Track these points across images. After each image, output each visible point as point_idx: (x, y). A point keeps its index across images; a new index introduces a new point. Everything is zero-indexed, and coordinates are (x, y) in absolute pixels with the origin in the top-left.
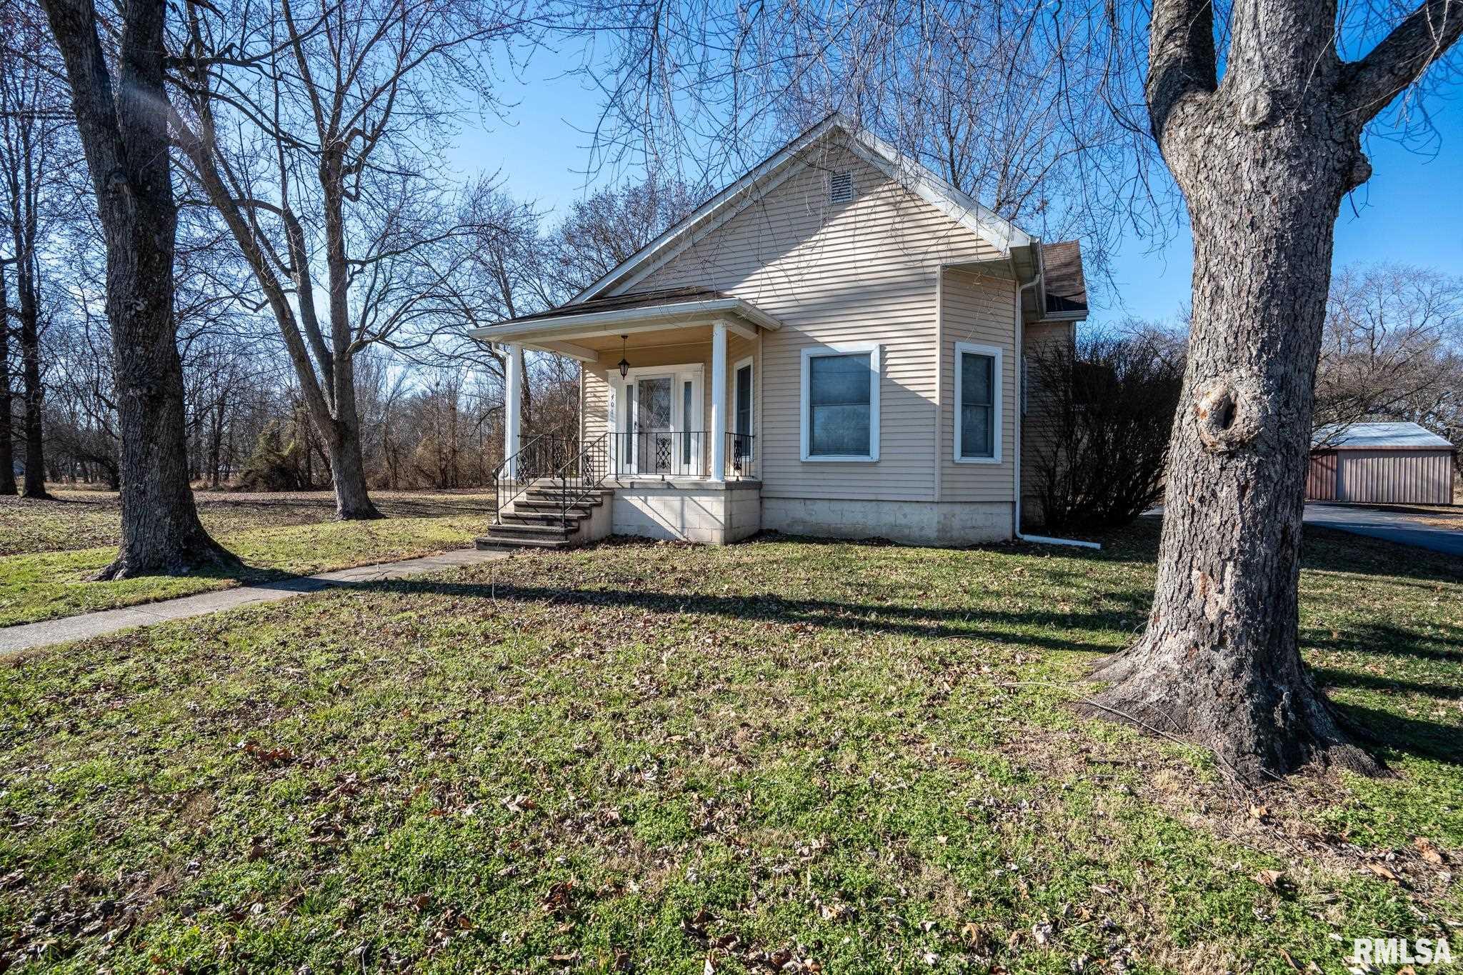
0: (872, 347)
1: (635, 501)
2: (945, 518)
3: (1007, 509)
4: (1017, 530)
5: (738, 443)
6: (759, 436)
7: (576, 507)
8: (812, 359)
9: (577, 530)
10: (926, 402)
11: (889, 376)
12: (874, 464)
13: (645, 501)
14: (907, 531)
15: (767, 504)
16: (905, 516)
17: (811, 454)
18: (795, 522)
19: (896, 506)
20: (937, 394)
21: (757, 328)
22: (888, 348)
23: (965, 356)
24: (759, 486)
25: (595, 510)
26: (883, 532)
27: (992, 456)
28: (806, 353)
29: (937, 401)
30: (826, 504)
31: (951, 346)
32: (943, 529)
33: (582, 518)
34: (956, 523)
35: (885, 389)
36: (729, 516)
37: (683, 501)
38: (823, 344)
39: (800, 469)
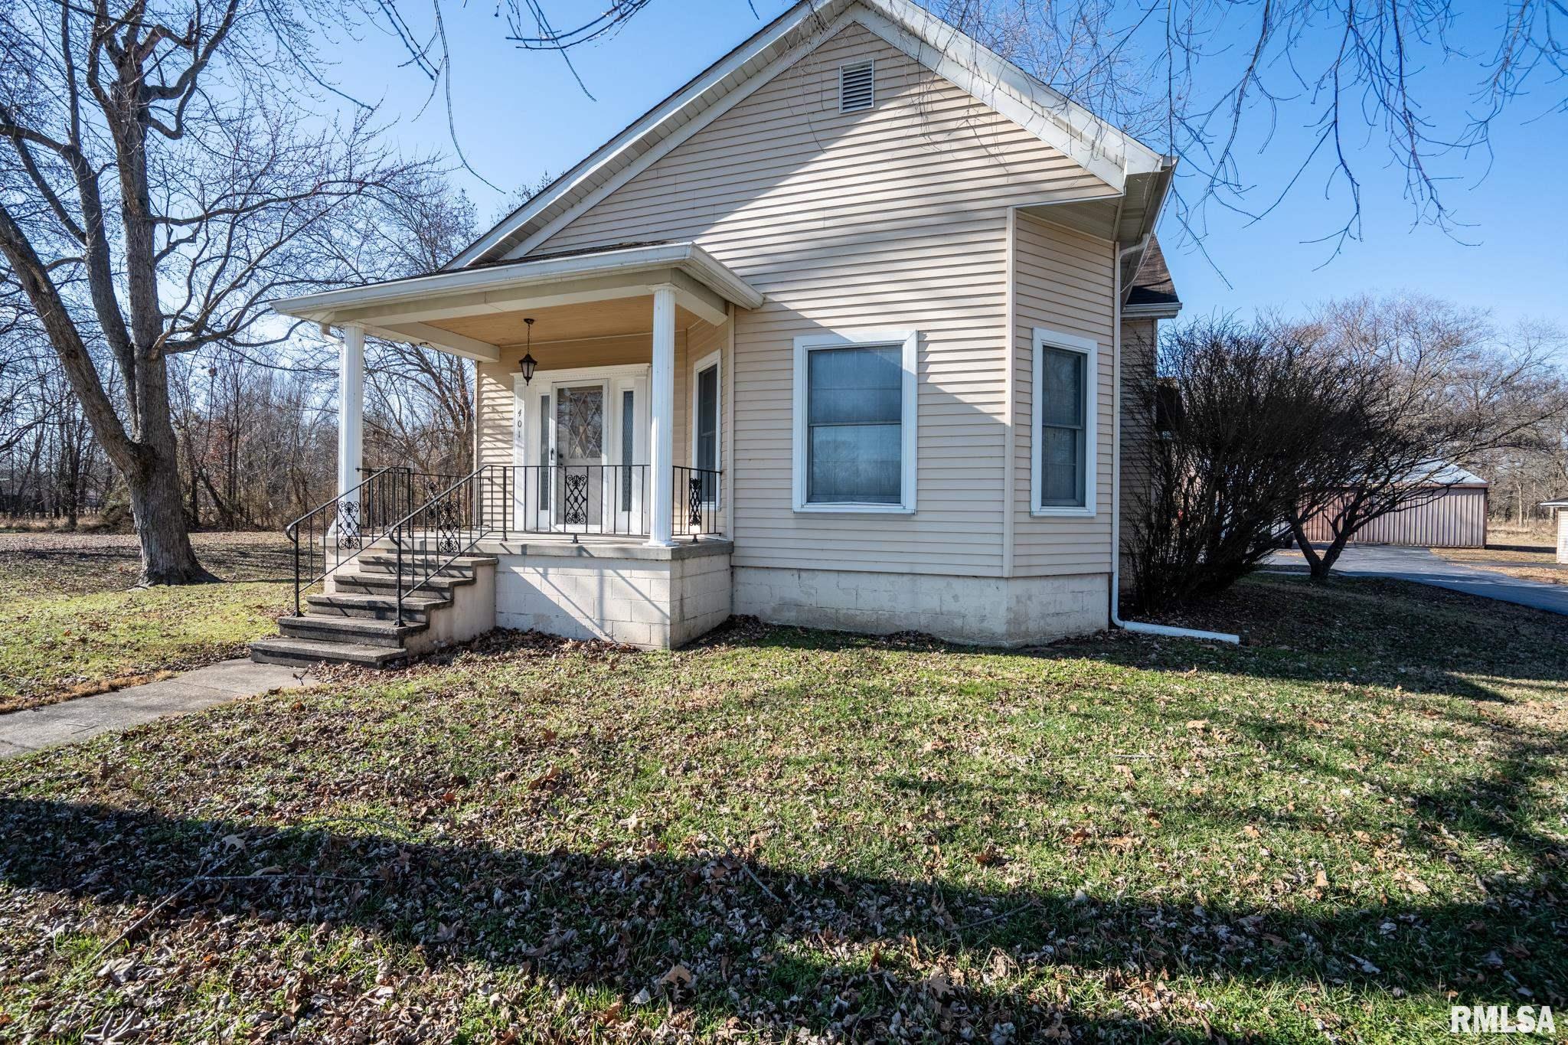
0: (906, 335)
1: (530, 575)
2: (1018, 602)
3: (1101, 584)
4: (1115, 614)
5: (695, 484)
6: (729, 472)
7: (427, 587)
8: (812, 354)
9: (426, 627)
10: (989, 422)
11: (932, 379)
12: (907, 517)
13: (545, 576)
14: (958, 623)
15: (742, 576)
16: (956, 598)
17: (809, 501)
18: (785, 605)
19: (941, 583)
20: (1007, 409)
21: (727, 305)
22: (930, 337)
23: (1048, 350)
24: (729, 549)
25: (459, 592)
26: (920, 623)
27: (1083, 505)
28: (801, 345)
29: (1007, 419)
30: (833, 577)
31: (1026, 333)
32: (1015, 621)
33: (436, 607)
34: (1034, 609)
35: (925, 400)
36: (679, 602)
37: (602, 578)
38: (827, 330)
39: (792, 524)
